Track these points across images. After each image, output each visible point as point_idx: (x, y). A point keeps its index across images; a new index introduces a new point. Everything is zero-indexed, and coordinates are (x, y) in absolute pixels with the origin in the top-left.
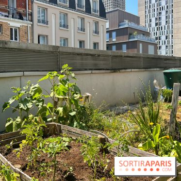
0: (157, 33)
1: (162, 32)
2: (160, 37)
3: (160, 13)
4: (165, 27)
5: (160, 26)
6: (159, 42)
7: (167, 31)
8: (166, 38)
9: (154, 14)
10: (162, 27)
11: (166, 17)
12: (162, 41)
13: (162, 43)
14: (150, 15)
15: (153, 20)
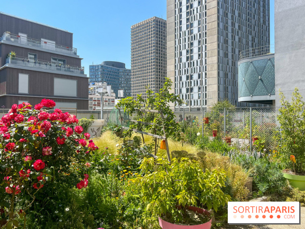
0: (188, 70)
1: (194, 69)
2: (191, 76)
3: (192, 44)
4: (197, 62)
5: (192, 61)
6: (191, 82)
7: (200, 68)
8: (199, 78)
9: (185, 45)
10: (194, 62)
11: (199, 48)
12: (194, 82)
13: (194, 84)
14: (180, 46)
15: (184, 52)
